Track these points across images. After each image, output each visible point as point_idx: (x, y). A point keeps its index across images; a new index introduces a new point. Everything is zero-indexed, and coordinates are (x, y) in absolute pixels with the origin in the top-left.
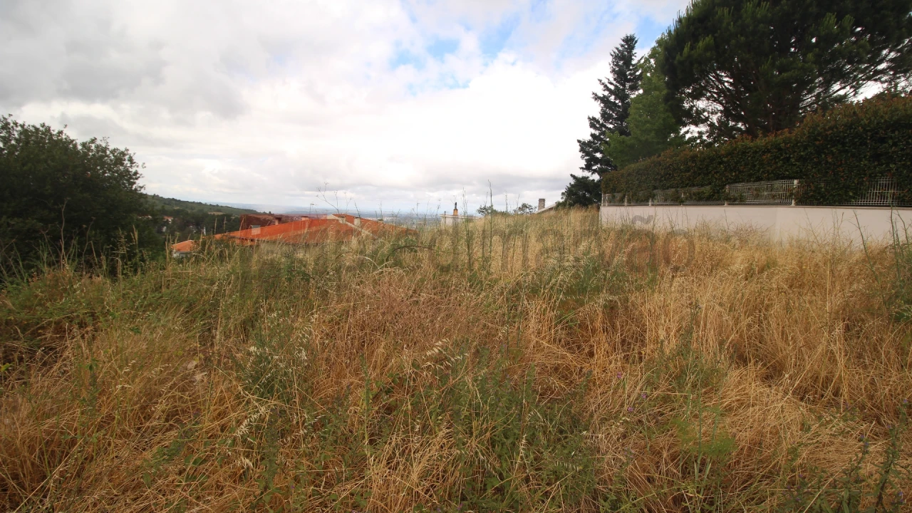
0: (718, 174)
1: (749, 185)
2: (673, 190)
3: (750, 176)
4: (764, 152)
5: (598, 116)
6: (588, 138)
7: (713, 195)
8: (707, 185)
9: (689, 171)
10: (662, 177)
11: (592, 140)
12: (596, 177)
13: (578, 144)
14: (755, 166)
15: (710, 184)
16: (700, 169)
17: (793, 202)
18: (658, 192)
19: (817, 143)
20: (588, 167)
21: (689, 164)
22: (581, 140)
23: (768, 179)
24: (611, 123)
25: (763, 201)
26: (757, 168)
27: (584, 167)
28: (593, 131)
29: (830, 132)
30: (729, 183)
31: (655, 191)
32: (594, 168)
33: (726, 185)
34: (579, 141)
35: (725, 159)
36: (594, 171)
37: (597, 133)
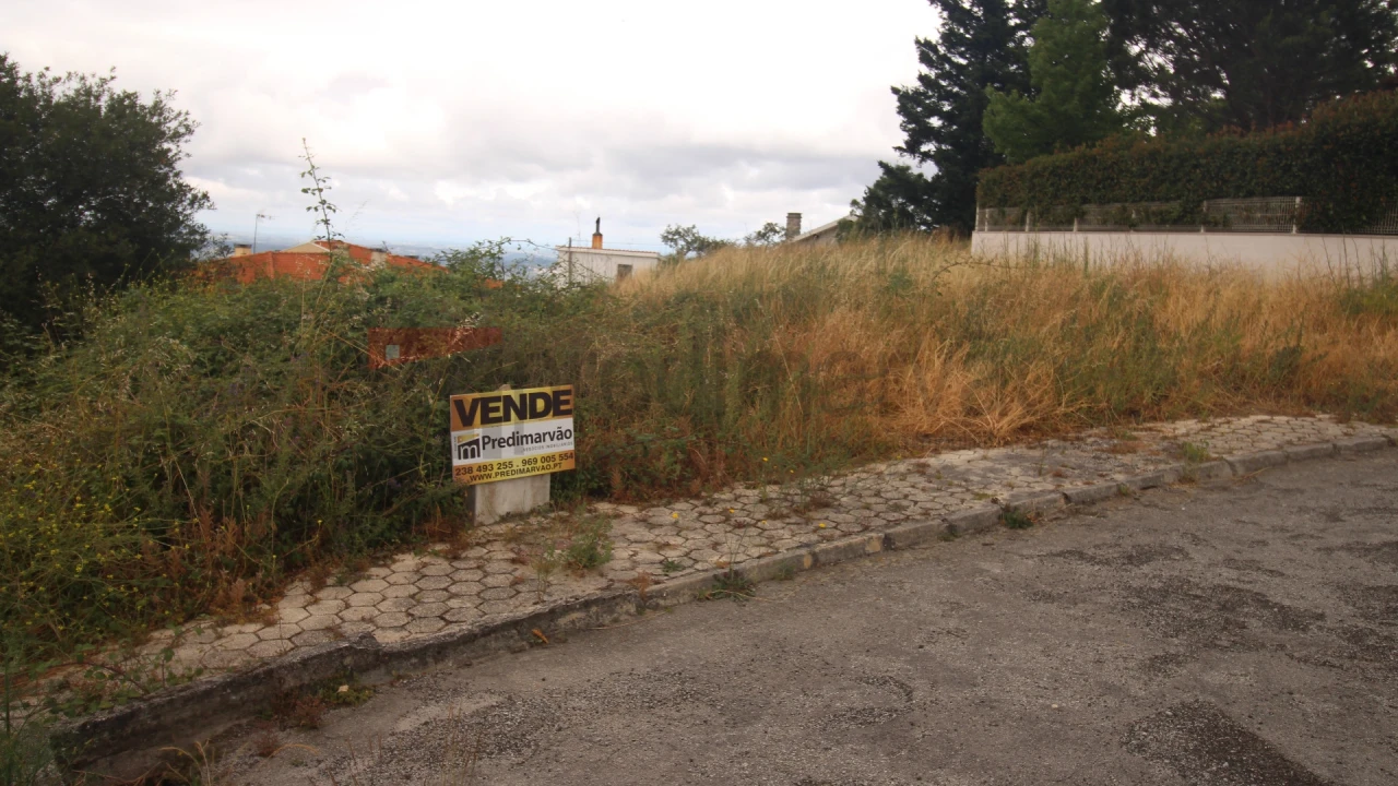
0: (1192, 184)
1: (1238, 203)
2: (1119, 205)
3: (1238, 188)
4: (1259, 155)
5: (935, 38)
6: (912, 83)
7: (1183, 216)
8: (1174, 199)
9: (1145, 176)
10: (1099, 183)
11: (922, 89)
12: (930, 170)
13: (895, 97)
14: (1245, 174)
15: (1179, 197)
16: (1164, 173)
17: (1295, 228)
18: (1091, 208)
19: (1325, 147)
20: (912, 147)
21: (1147, 163)
22: (900, 87)
23: (1263, 195)
24: (962, 55)
25: (1257, 227)
26: (1248, 177)
27: (904, 146)
28: (925, 70)
29: (1342, 133)
30: (1208, 199)
31: (1086, 207)
32: (924, 148)
33: (1201, 201)
34: (895, 91)
35: (1203, 161)
36: (926, 156)
37: (932, 73)
